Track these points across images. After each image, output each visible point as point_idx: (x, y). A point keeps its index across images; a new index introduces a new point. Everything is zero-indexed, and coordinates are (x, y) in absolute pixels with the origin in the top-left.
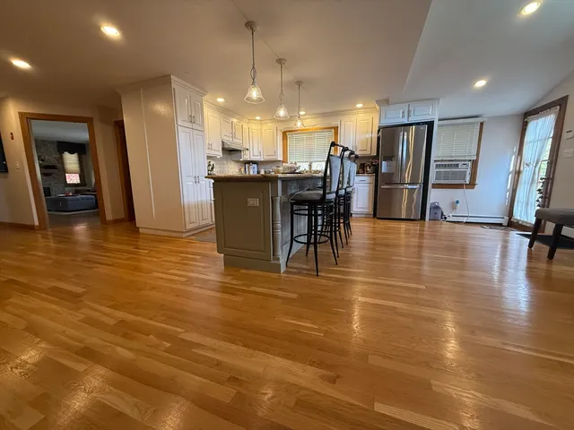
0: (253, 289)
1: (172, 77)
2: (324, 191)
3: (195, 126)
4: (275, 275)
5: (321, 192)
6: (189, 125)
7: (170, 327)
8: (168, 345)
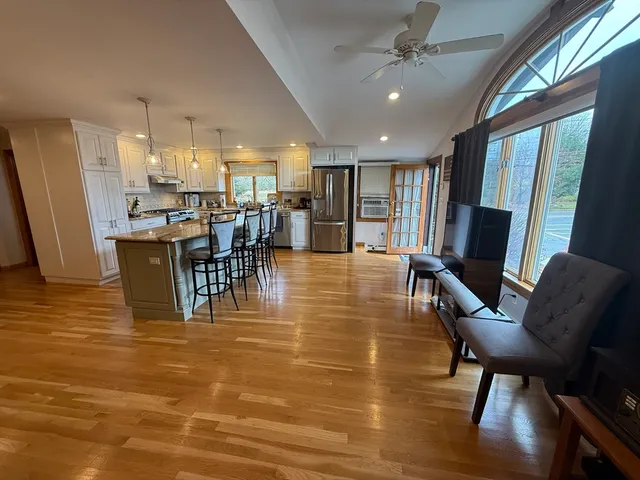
0: (151, 339)
1: (72, 121)
2: (212, 252)
3: (106, 168)
4: (178, 324)
5: (209, 253)
6: (100, 168)
7: (57, 384)
8: (51, 398)
